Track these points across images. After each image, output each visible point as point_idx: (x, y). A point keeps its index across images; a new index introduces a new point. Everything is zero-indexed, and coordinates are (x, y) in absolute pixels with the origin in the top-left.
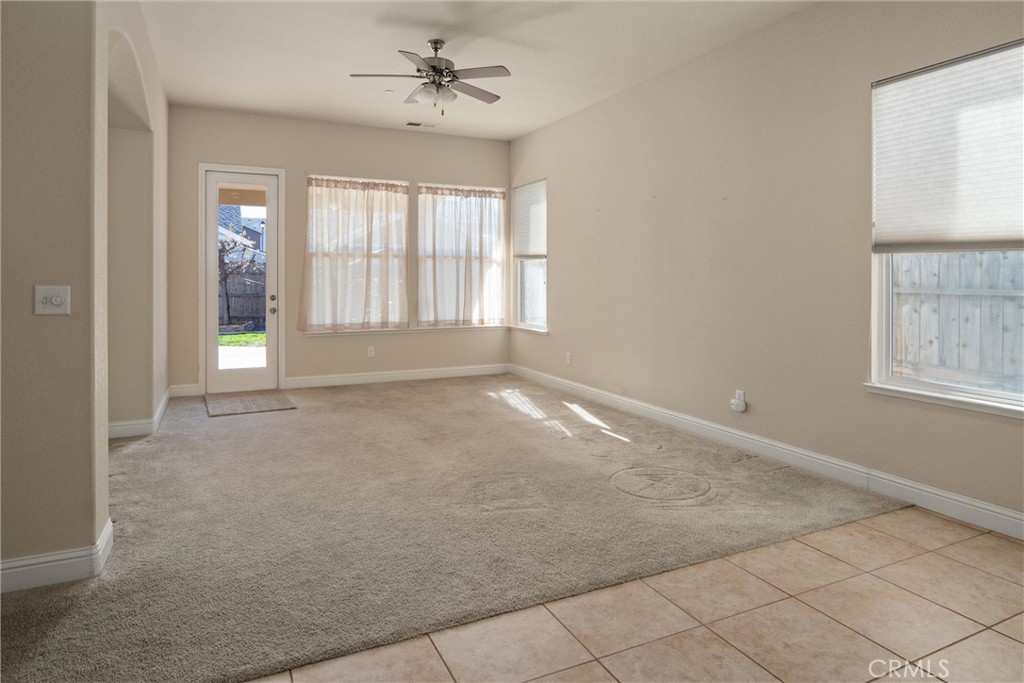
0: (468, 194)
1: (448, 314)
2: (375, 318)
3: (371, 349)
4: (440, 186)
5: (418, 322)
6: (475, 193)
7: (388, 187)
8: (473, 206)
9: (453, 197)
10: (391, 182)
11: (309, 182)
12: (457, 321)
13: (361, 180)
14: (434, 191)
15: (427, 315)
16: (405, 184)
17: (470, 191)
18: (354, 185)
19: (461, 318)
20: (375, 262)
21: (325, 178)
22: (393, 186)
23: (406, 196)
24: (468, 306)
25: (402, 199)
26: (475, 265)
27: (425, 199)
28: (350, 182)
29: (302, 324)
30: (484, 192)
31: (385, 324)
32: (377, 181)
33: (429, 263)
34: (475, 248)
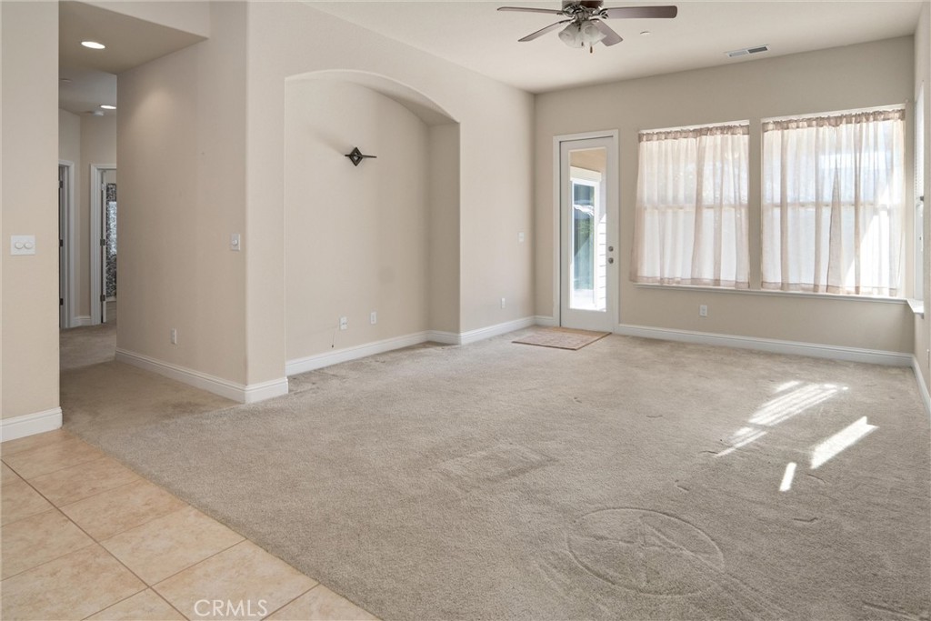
0: (837, 121)
1: (802, 277)
2: (707, 275)
4: (794, 118)
5: (762, 284)
6: (849, 119)
7: (722, 129)
8: (844, 133)
9: (813, 130)
10: (726, 124)
11: (640, 138)
12: (816, 287)
13: (692, 128)
14: (783, 126)
15: (773, 275)
16: (746, 123)
17: (841, 118)
18: (685, 134)
19: (823, 282)
20: (708, 215)
21: (656, 131)
22: (730, 128)
23: (746, 137)
24: (834, 267)
25: (743, 140)
26: (847, 215)
27: (772, 137)
28: (681, 132)
29: (633, 275)
30: (867, 115)
31: (717, 281)
32: (710, 126)
33: (777, 211)
34: (847, 194)
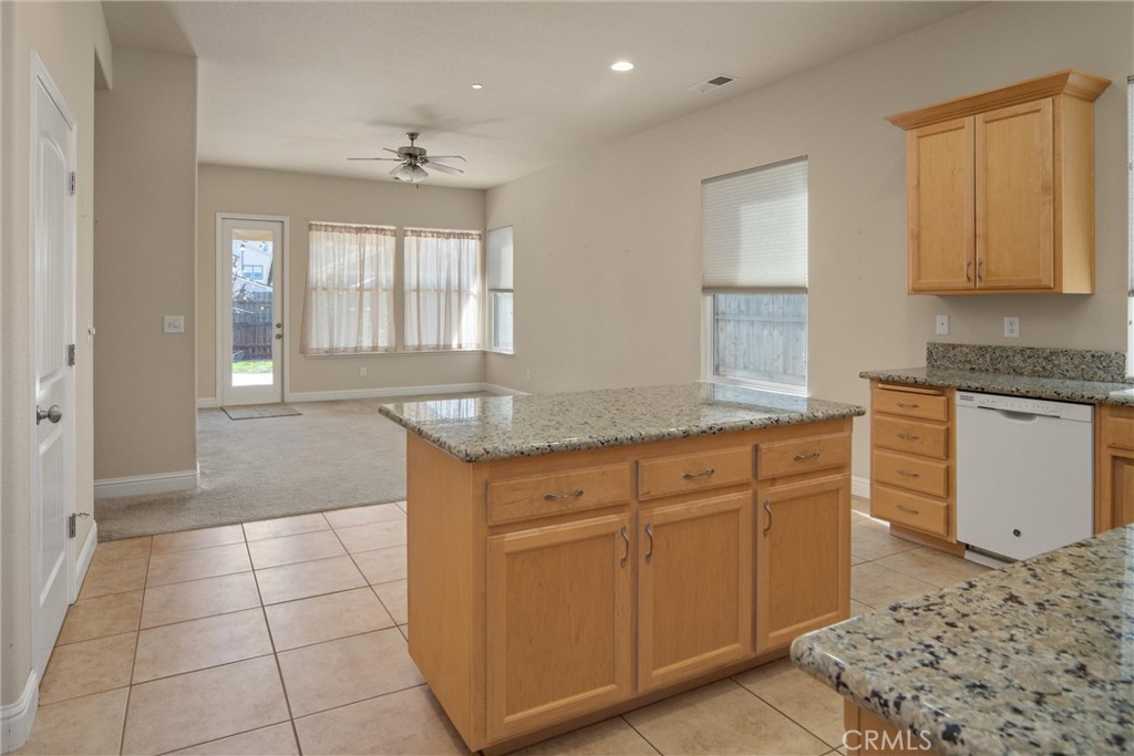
0: (448, 236)
1: (430, 340)
2: (367, 343)
3: (364, 369)
4: (423, 229)
5: (404, 347)
6: (454, 235)
7: (377, 230)
8: (453, 246)
9: (435, 239)
10: (380, 227)
11: (310, 227)
12: (438, 346)
13: (354, 226)
14: (418, 234)
15: (411, 340)
16: (392, 228)
17: (450, 234)
18: (349, 230)
19: (442, 343)
20: (366, 295)
21: (324, 223)
22: (383, 230)
23: (394, 239)
24: (448, 333)
25: (390, 241)
26: (454, 297)
27: (410, 241)
28: (345, 227)
29: (303, 348)
30: (463, 234)
31: (375, 348)
32: (369, 226)
33: (414, 295)
34: (454, 283)
